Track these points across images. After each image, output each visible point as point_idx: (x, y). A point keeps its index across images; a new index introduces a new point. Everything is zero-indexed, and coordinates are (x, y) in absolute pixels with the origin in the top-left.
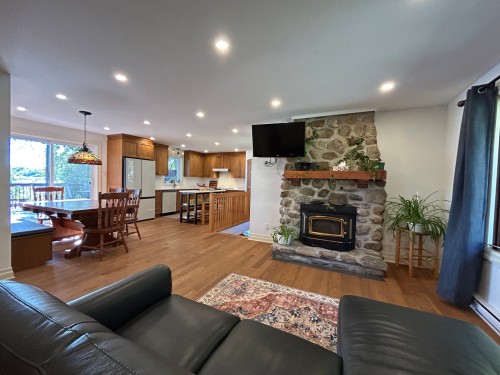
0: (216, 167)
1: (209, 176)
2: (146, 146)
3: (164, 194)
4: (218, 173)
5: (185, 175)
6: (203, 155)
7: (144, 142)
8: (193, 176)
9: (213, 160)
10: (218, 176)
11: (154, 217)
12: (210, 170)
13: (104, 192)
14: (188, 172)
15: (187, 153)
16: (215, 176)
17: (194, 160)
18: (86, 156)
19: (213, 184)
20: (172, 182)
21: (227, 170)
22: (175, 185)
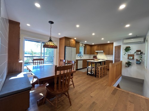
0: (97, 50)
1: (93, 54)
2: (73, 42)
3: (78, 61)
4: (97, 53)
5: (84, 53)
6: (91, 46)
7: (72, 40)
8: (88, 54)
9: (95, 47)
10: (97, 54)
12: (94, 51)
13: (58, 66)
14: (86, 52)
15: (86, 45)
17: (88, 47)
18: (51, 44)
19: (95, 57)
20: (80, 56)
21: (102, 51)
22: (81, 58)
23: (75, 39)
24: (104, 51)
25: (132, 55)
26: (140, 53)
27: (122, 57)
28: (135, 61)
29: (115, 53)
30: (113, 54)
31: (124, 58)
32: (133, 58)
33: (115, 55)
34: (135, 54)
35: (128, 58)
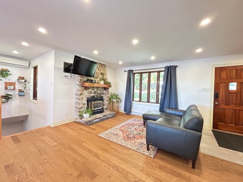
25: (12, 83)
26: (24, 81)
28: (17, 92)
32: (14, 89)
34: (17, 83)
35: (6, 88)
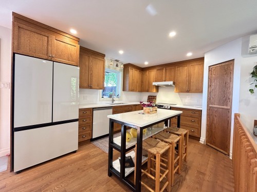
0: (156, 81)
1: (148, 91)
2: (68, 45)
4: (157, 87)
5: (124, 90)
6: (143, 70)
8: (132, 90)
9: (153, 74)
10: (157, 91)
11: (76, 148)
12: (150, 84)
14: (127, 86)
15: (127, 67)
16: (155, 90)
17: (134, 74)
19: (152, 98)
20: (110, 96)
21: (171, 83)
22: (113, 101)
23: (74, 32)
24: (174, 83)
27: (240, 101)
29: (209, 86)
30: (202, 92)
31: (247, 103)
33: (209, 93)
